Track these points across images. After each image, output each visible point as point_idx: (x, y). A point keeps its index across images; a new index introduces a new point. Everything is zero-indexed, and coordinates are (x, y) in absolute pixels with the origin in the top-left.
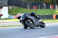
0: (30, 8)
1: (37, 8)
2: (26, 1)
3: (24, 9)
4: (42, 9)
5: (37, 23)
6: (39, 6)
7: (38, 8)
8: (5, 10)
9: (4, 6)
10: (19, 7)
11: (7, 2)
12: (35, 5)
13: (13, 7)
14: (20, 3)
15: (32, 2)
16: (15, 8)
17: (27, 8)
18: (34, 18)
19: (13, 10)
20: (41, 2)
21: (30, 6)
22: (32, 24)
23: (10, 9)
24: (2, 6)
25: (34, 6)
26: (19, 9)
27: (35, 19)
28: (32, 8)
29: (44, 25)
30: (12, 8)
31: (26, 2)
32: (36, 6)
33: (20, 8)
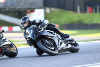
0: (81, 11)
1: (94, 10)
3: (71, 12)
6: (98, 7)
8: (39, 15)
9: (38, 7)
12: (90, 6)
13: (53, 9)
21: (82, 7)
26: (63, 12)
28: (86, 11)
30: (51, 11)
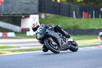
0: (77, 17)
2: (71, 4)
4: (98, 17)
5: (64, 43)
6: (94, 12)
7: (92, 17)
8: (34, 21)
9: (32, 13)
10: (58, 16)
11: (37, 6)
13: (48, 15)
14: (59, 7)
15: (80, 6)
16: (51, 18)
17: (72, 17)
18: (60, 35)
19: (47, 20)
20: (96, 6)
21: (77, 13)
22: (56, 45)
23: (42, 19)
24: (28, 13)
25: (84, 13)
26: (58, 18)
27: (61, 37)
29: (76, 47)
30: (46, 16)
31: (69, 6)
32: (87, 13)
33: (60, 16)
